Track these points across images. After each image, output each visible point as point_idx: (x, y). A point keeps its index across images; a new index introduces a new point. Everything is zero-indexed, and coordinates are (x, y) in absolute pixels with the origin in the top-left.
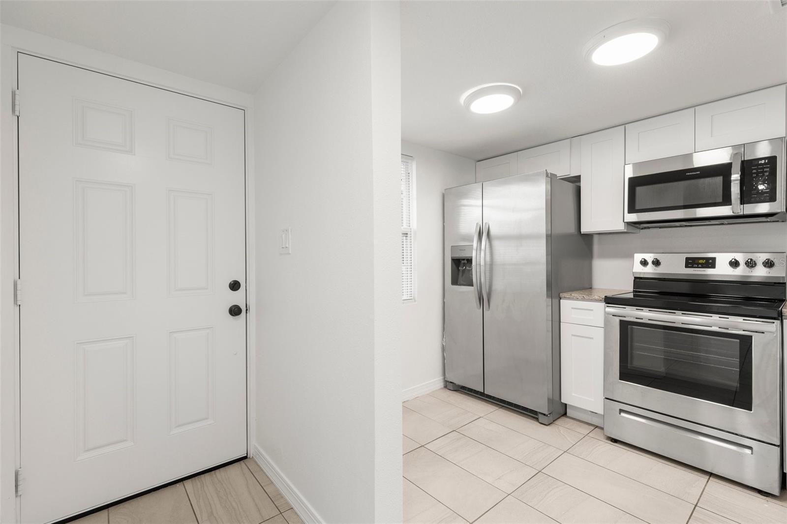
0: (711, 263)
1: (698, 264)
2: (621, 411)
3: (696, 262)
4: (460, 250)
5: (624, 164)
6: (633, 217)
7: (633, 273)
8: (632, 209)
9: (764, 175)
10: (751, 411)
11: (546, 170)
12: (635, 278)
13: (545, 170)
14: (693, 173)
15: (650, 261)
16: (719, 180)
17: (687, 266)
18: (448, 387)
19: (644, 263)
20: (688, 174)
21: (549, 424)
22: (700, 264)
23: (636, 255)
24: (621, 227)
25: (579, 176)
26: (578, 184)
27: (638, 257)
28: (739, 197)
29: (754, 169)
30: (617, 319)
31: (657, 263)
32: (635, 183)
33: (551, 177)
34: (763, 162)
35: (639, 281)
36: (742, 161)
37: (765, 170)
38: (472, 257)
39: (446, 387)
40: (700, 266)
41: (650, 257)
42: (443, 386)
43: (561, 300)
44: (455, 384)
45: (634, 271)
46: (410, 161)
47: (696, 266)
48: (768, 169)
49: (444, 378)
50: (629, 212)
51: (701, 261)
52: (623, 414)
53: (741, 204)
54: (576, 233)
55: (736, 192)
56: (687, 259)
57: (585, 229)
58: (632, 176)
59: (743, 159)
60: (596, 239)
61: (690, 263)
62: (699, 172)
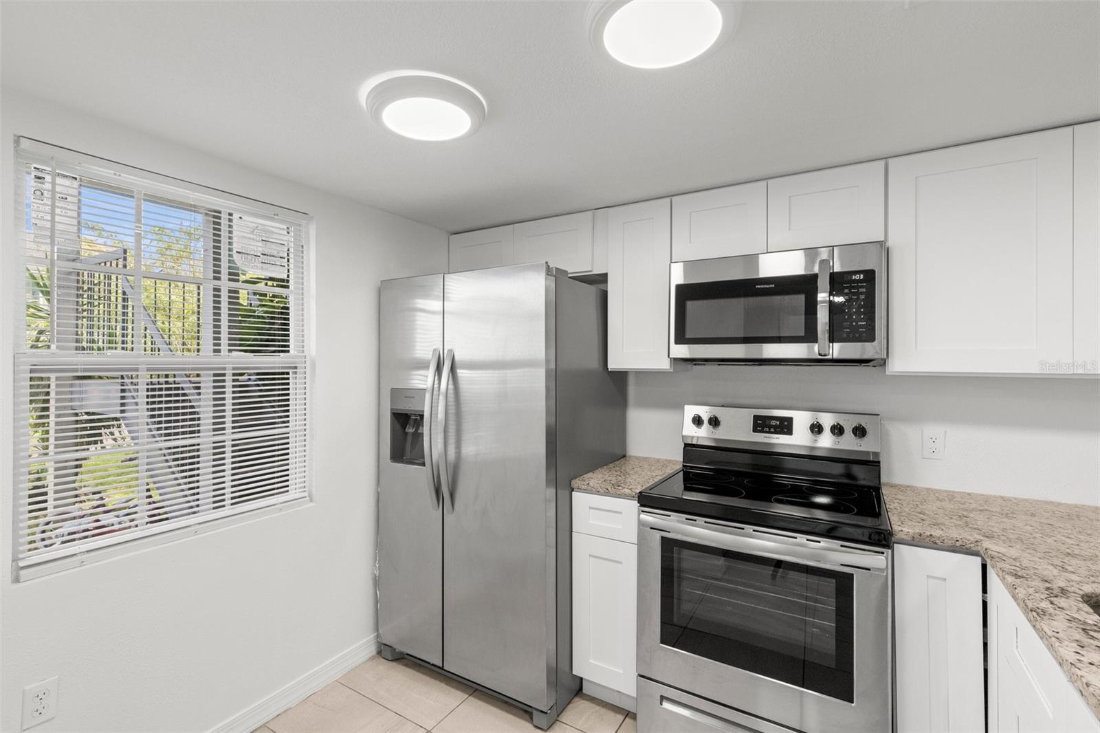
0: (786, 427)
1: (770, 427)
2: (663, 698)
3: (767, 422)
4: (406, 397)
5: (669, 262)
6: (682, 351)
7: (683, 436)
8: (681, 338)
9: (858, 298)
10: (853, 703)
11: (547, 263)
12: (686, 445)
13: (544, 262)
14: (766, 286)
15: (705, 418)
16: (800, 299)
17: (755, 430)
18: (384, 654)
19: (698, 421)
20: (759, 287)
21: (548, 729)
22: (773, 426)
23: (686, 407)
24: (665, 365)
25: (606, 275)
26: (601, 286)
27: (691, 411)
28: (828, 328)
29: (847, 287)
30: (657, 536)
31: (714, 422)
32: (686, 294)
33: (557, 275)
34: (857, 277)
35: (691, 449)
36: (831, 273)
37: (861, 290)
38: (423, 411)
39: (379, 653)
40: (772, 430)
41: (704, 412)
42: (374, 652)
43: (573, 493)
44: (395, 650)
45: (684, 434)
46: (304, 222)
47: (767, 430)
48: (864, 290)
49: (378, 636)
50: (677, 342)
51: (773, 423)
52: (666, 705)
53: (830, 342)
54: (601, 369)
55: (823, 320)
56: (756, 418)
57: (613, 365)
58: (681, 282)
59: (832, 271)
60: (631, 380)
61: (759, 425)
62: (773, 286)
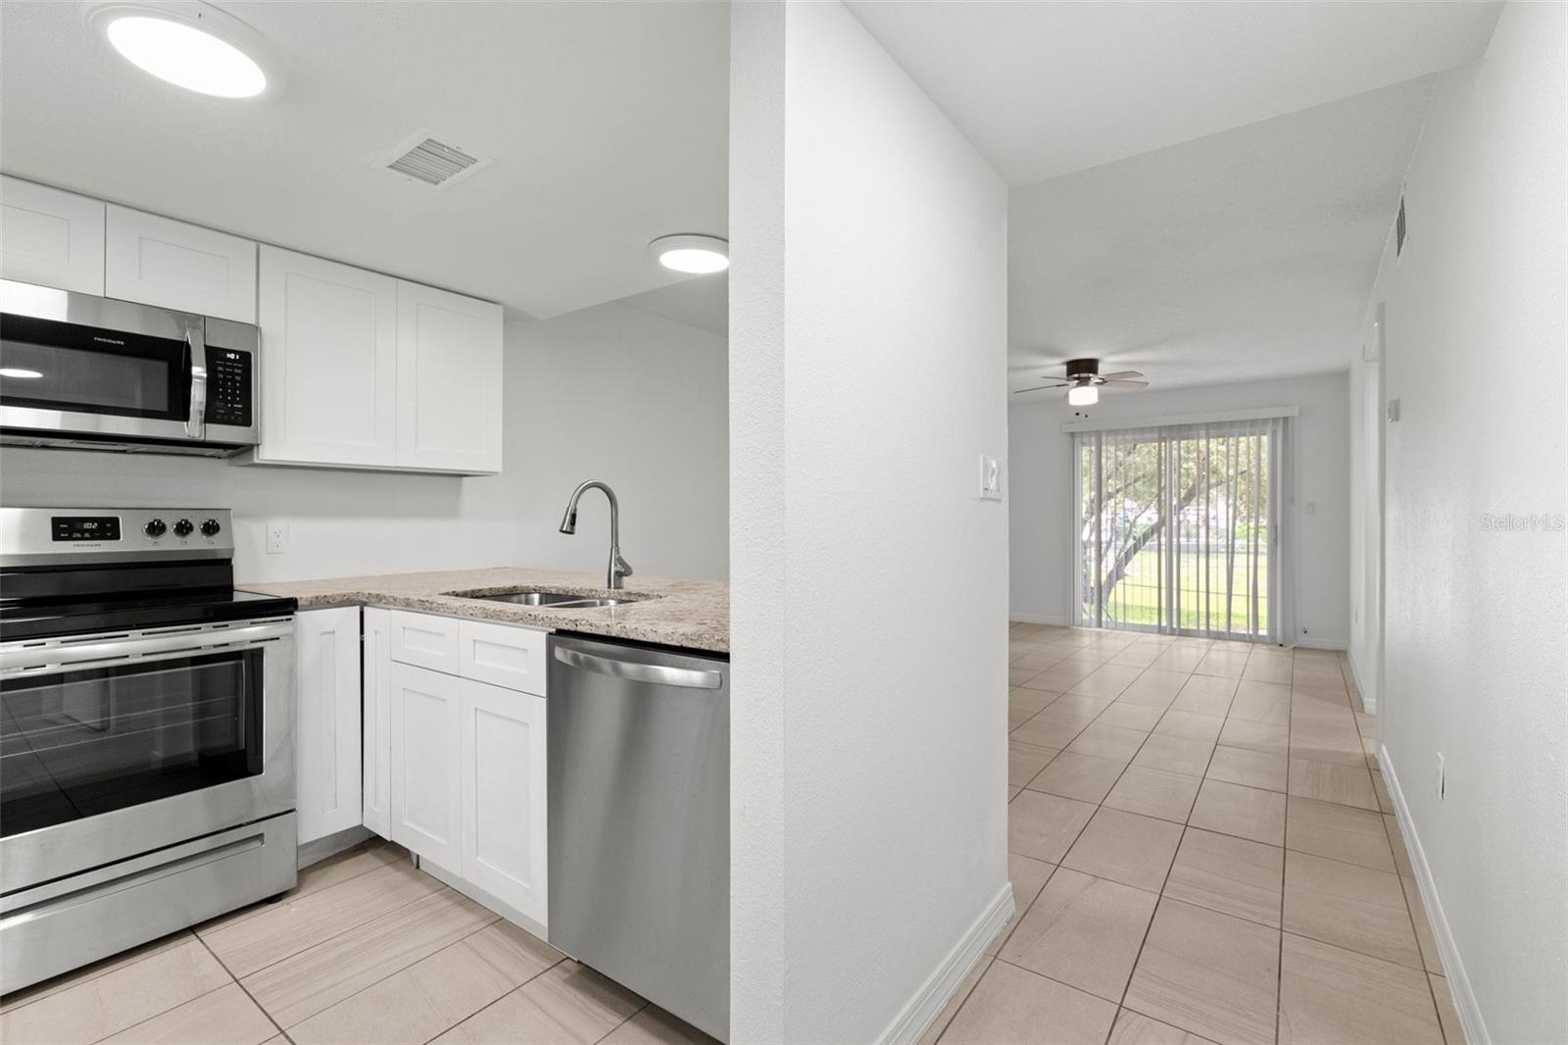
0: (108, 530)
1: (83, 531)
3: (78, 526)
9: (234, 378)
10: (263, 772)
14: (110, 341)
16: (159, 368)
17: (56, 538)
20: (99, 339)
22: (87, 530)
28: (204, 408)
29: (221, 365)
34: (232, 356)
36: (206, 346)
37: (236, 371)
40: (87, 535)
47: (79, 535)
48: (240, 371)
51: (87, 526)
53: (202, 422)
55: (198, 399)
56: (56, 522)
59: (208, 344)
61: (64, 530)
62: (122, 343)
